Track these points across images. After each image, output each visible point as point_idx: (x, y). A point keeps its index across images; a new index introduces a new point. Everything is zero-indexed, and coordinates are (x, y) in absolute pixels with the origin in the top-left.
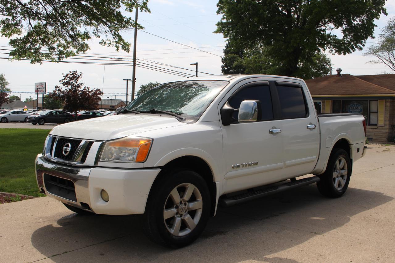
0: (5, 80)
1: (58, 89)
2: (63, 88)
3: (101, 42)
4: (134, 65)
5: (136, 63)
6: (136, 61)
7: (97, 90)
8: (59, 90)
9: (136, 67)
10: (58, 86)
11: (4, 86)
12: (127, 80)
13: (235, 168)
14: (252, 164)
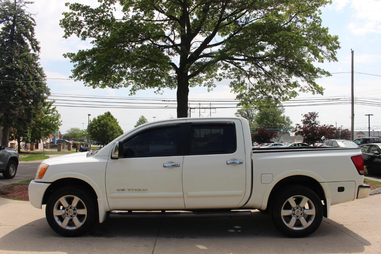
0: (290, 121)
1: (298, 126)
2: (302, 125)
3: (300, 90)
4: (353, 103)
5: (354, 101)
6: (354, 99)
7: (331, 126)
8: (300, 127)
9: (354, 105)
10: (298, 124)
11: (289, 125)
12: (369, 115)
13: (120, 191)
14: (140, 190)
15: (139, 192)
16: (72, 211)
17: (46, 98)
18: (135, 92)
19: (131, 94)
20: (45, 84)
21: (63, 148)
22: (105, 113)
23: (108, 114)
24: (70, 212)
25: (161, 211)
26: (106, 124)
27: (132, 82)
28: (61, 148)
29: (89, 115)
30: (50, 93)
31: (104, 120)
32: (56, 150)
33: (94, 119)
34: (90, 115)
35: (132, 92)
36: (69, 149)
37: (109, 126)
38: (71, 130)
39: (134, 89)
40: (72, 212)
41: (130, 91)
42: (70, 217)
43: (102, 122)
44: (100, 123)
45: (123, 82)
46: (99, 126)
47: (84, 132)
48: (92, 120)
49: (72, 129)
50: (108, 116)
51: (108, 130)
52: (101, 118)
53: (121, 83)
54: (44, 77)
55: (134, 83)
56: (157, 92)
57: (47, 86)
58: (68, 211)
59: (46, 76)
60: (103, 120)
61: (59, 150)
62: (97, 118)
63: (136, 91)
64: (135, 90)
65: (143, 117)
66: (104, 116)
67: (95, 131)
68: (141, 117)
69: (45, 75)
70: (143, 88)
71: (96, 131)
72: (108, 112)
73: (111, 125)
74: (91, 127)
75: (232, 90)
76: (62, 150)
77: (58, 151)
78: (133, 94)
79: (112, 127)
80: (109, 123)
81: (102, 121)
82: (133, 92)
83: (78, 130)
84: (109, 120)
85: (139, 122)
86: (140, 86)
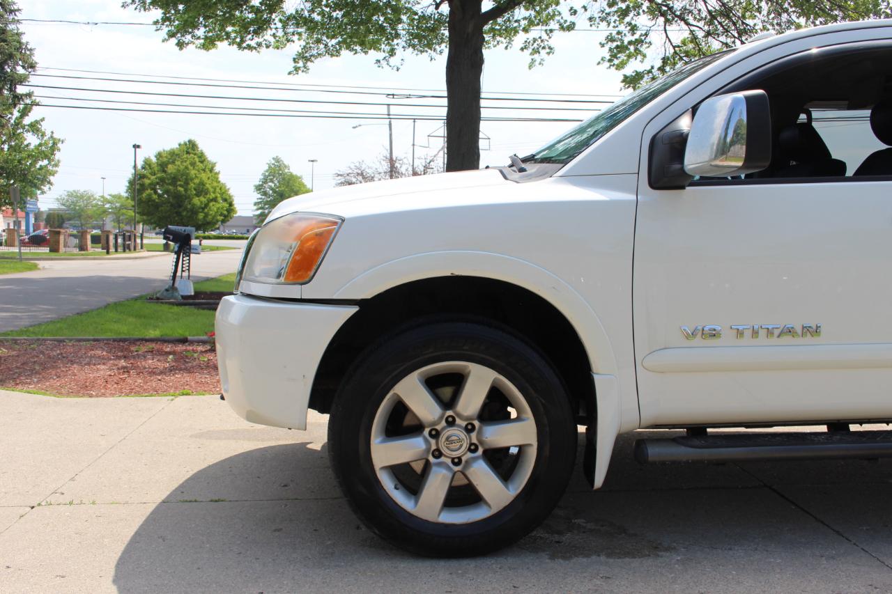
13: (698, 340)
14: (790, 331)
15: (787, 339)
16: (463, 435)
17: (22, 80)
18: (309, 64)
19: (297, 69)
20: (19, 34)
21: (65, 246)
22: (180, 145)
23: (191, 147)
24: (452, 442)
25: (824, 428)
26: (182, 175)
27: (300, 34)
28: (59, 242)
29: (136, 147)
30: (36, 63)
31: (177, 163)
32: (47, 250)
33: (147, 164)
34: (138, 147)
35: (298, 65)
36: (82, 248)
37: (192, 179)
38: (68, 195)
39: (304, 58)
40: (460, 440)
41: (294, 59)
42: (451, 465)
43: (171, 169)
44: (164, 171)
45: (274, 31)
46: (162, 180)
47: (109, 202)
48: (140, 164)
49: (70, 195)
50: (188, 153)
51: (189, 192)
52: (166, 157)
53: (268, 36)
54: (11, 11)
55: (304, 36)
56: (384, 63)
57: (24, 39)
58: (443, 438)
59: (19, 10)
60: (173, 162)
61: (55, 249)
62: (154, 160)
63: (312, 61)
64: (307, 59)
65: (277, 160)
66: (176, 152)
67: (150, 195)
68: (273, 162)
69: (16, 7)
70: (334, 53)
71: (155, 197)
72: (190, 141)
73: (196, 177)
74: (137, 184)
75: (602, 59)
76: (64, 249)
77: (51, 251)
78: (300, 72)
79: (202, 184)
80: (193, 172)
81: (170, 166)
82: (301, 64)
83: (89, 198)
84: (193, 164)
85: (267, 174)
86: (326, 45)
